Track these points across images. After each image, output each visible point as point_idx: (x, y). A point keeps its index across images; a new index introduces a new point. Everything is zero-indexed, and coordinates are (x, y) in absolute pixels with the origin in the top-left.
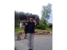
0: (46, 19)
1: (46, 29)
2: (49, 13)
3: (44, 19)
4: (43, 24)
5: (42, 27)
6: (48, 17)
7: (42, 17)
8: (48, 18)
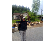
0: (36, 12)
1: (36, 20)
2: (39, 6)
3: (34, 11)
4: (34, 16)
5: (32, 18)
6: (37, 9)
7: (32, 10)
8: (38, 11)
